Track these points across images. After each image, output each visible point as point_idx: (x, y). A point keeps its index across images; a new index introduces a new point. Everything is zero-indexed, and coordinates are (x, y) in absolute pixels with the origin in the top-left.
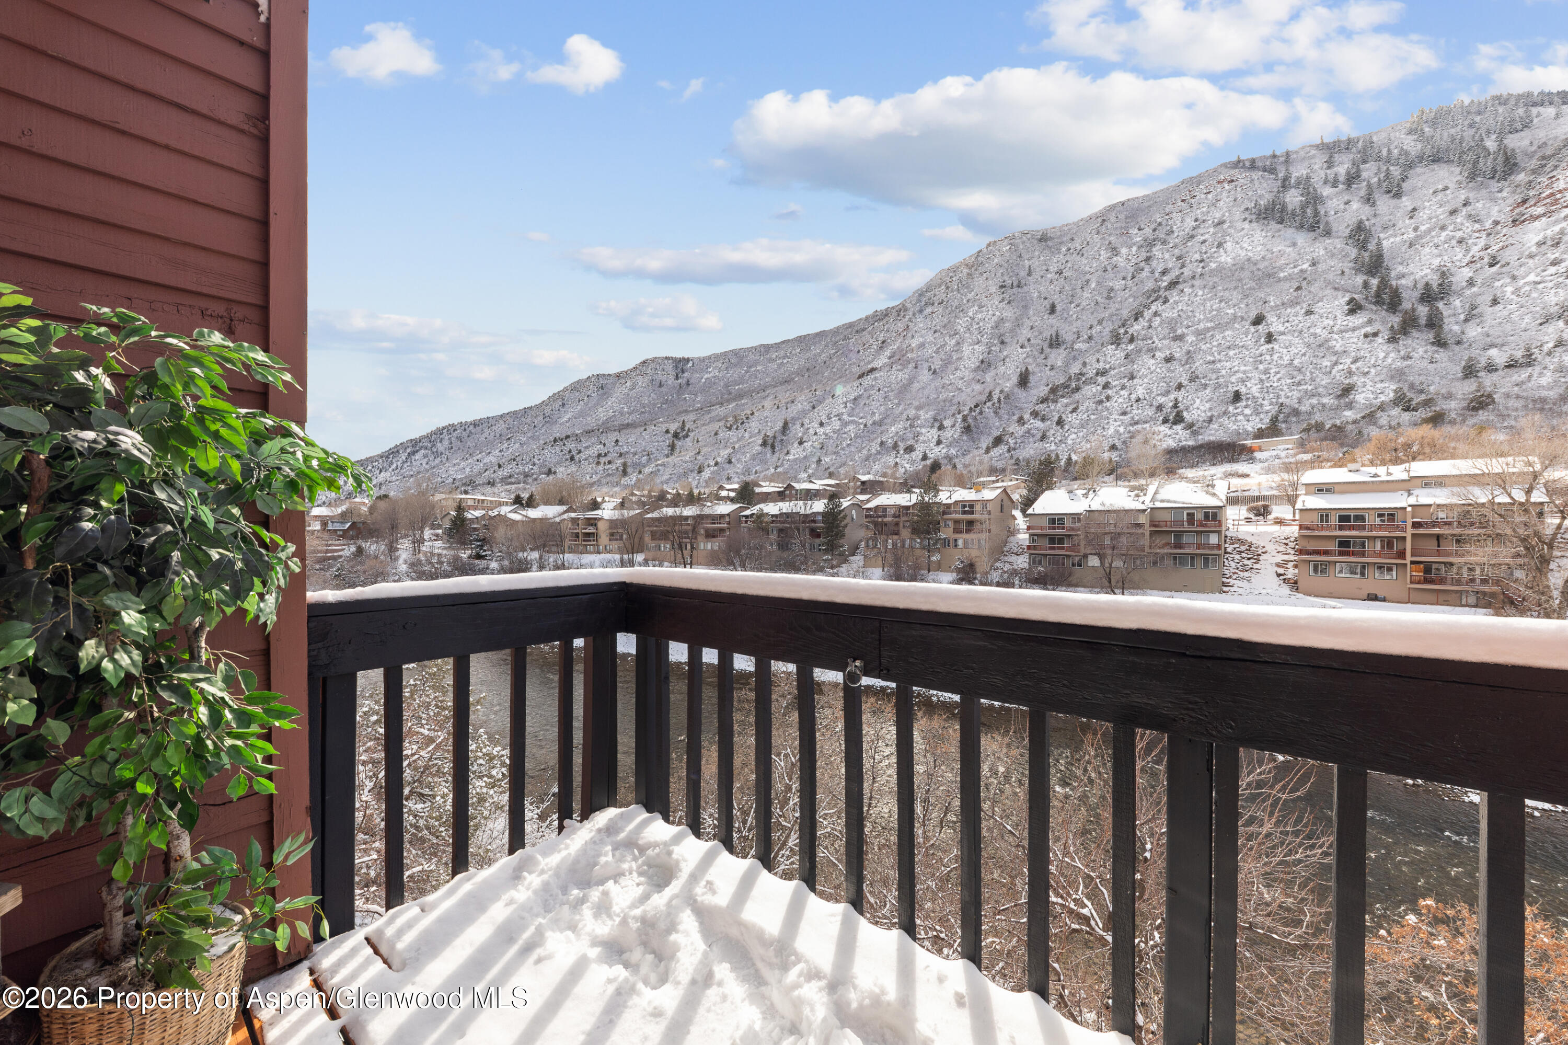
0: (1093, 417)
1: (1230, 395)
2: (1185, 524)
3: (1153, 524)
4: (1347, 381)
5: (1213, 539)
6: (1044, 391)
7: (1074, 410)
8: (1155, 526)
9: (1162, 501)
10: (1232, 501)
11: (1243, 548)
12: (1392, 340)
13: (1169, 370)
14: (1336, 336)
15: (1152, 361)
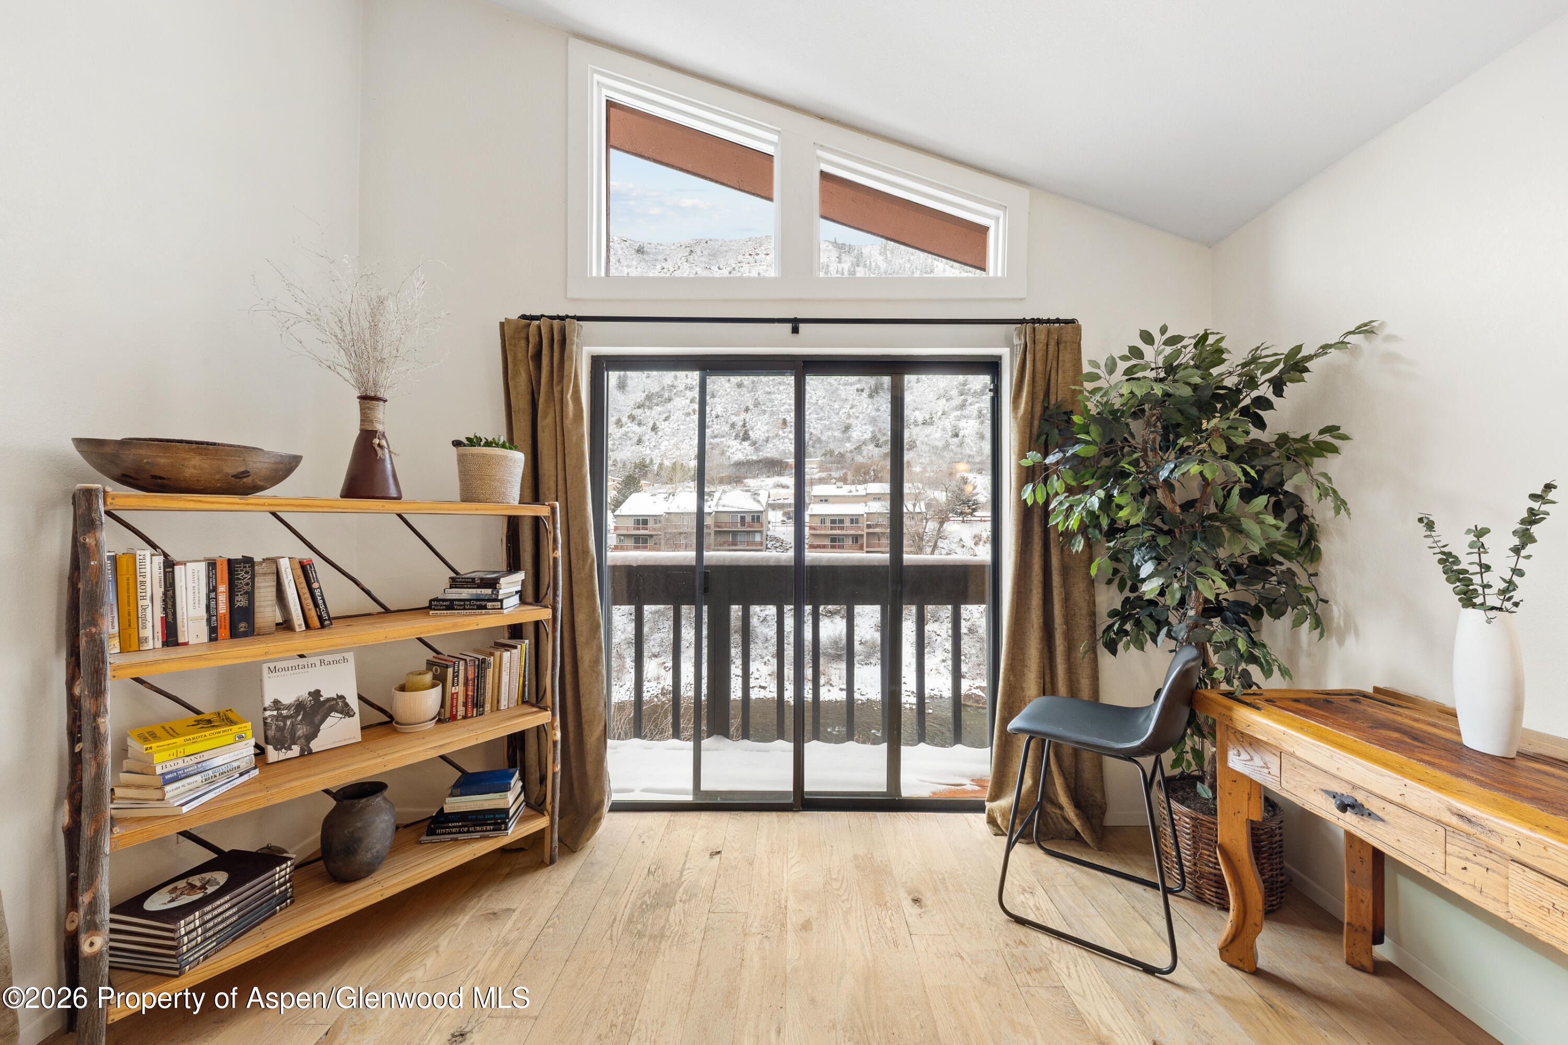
0: (682, 427)
1: (780, 421)
2: (739, 524)
3: (717, 525)
4: (847, 422)
5: (758, 538)
6: (640, 397)
7: (666, 419)
8: (719, 527)
9: (724, 506)
10: (773, 507)
11: (778, 544)
12: (871, 396)
13: (740, 394)
14: (842, 388)
15: (728, 385)
